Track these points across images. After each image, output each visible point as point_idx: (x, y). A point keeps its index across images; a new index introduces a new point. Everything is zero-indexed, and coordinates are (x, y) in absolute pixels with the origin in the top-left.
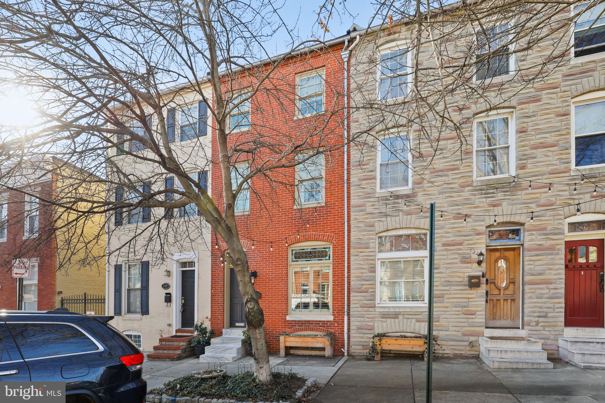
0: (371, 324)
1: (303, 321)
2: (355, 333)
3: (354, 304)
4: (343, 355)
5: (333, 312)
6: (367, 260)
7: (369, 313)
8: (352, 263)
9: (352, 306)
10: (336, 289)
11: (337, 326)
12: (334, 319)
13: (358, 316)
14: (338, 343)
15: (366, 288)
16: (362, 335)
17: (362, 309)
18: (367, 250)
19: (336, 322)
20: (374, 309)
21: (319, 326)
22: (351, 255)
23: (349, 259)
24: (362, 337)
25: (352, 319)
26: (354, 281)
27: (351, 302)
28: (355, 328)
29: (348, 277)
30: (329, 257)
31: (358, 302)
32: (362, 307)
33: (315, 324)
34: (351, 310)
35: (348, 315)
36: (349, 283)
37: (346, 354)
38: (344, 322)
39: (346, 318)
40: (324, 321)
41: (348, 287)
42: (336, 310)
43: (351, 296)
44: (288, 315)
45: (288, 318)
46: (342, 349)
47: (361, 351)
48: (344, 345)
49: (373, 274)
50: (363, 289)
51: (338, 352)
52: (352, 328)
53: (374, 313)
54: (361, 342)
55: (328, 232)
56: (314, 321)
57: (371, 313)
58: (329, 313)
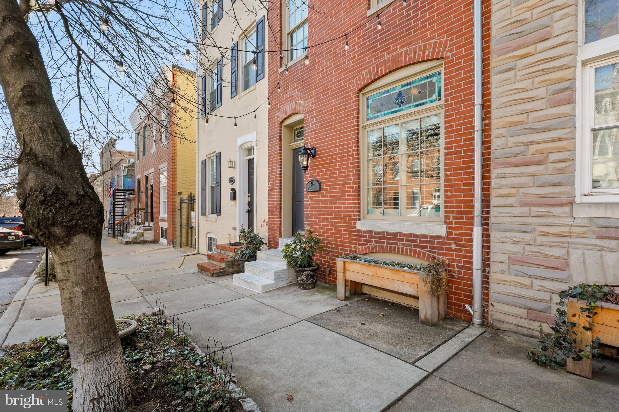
0: (561, 252)
1: (383, 233)
2: (503, 272)
3: (501, 196)
4: (469, 320)
5: (446, 217)
6: (544, 71)
7: (551, 221)
8: (494, 91)
9: (494, 201)
10: (452, 164)
11: (455, 250)
12: (448, 233)
13: (514, 227)
14: (457, 288)
15: (538, 152)
16: (527, 281)
17: (526, 209)
18: (541, 46)
19: (453, 239)
20: (567, 209)
21: (415, 246)
22: (493, 71)
23: (486, 84)
24: (524, 286)
25: (494, 236)
26: (500, 136)
27: (494, 193)
28: (505, 258)
29: (483, 131)
30: (439, 95)
31: (514, 191)
32: (524, 204)
33: (408, 241)
34: (493, 211)
35: (485, 223)
36: (486, 144)
37: (477, 320)
38: (471, 241)
39: (477, 232)
40: (425, 236)
41: (483, 154)
42: (452, 212)
43: (493, 175)
44: (359, 219)
45: (359, 226)
46: (468, 307)
47: (524, 323)
48: (472, 297)
49: (565, 109)
50: (528, 157)
51: (457, 310)
52: (494, 256)
53: (569, 221)
54: (521, 297)
55: (433, 38)
56: (405, 235)
57: (557, 221)
58: (438, 219)
